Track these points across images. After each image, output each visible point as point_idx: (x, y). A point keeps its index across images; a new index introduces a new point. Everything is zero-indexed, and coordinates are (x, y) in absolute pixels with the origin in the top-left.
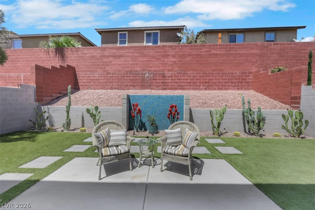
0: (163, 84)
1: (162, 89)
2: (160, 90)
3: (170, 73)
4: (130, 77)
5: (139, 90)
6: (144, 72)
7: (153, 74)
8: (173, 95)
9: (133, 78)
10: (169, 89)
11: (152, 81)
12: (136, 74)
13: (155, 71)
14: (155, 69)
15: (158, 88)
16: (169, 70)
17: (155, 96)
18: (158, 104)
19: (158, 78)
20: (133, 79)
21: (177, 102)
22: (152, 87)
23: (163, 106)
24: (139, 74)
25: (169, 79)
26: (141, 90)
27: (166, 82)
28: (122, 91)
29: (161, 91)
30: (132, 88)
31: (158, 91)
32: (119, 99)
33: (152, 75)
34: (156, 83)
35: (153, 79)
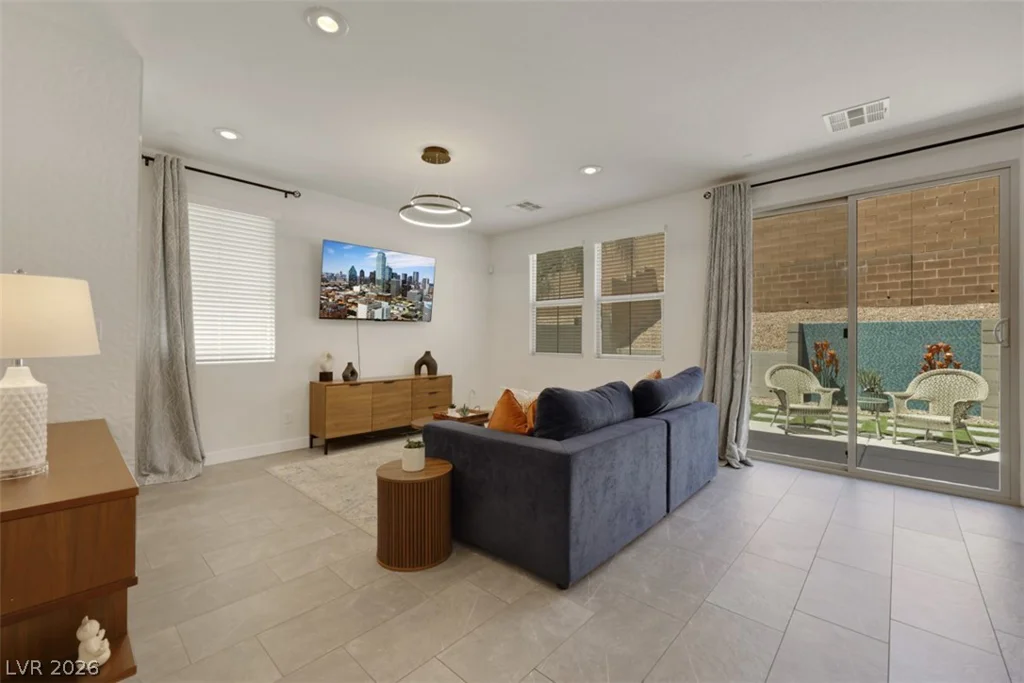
0: (909, 289)
1: (904, 303)
2: (898, 306)
3: (937, 253)
4: (793, 277)
5: (825, 311)
6: (838, 262)
7: (869, 264)
8: (945, 319)
9: (801, 280)
10: (929, 302)
11: (867, 283)
12: (810, 269)
13: (876, 254)
14: (875, 248)
15: (889, 301)
16: (932, 246)
17: (877, 324)
18: (887, 343)
19: (887, 274)
20: (803, 283)
21: (954, 338)
22: (866, 300)
23: (905, 347)
24: (821, 268)
25: (933, 273)
26: (828, 311)
27: (919, 283)
28: (772, 314)
29: (900, 310)
30: (798, 305)
31: (890, 308)
32: (769, 334)
33: (866, 266)
34: (882, 286)
35: (870, 278)
